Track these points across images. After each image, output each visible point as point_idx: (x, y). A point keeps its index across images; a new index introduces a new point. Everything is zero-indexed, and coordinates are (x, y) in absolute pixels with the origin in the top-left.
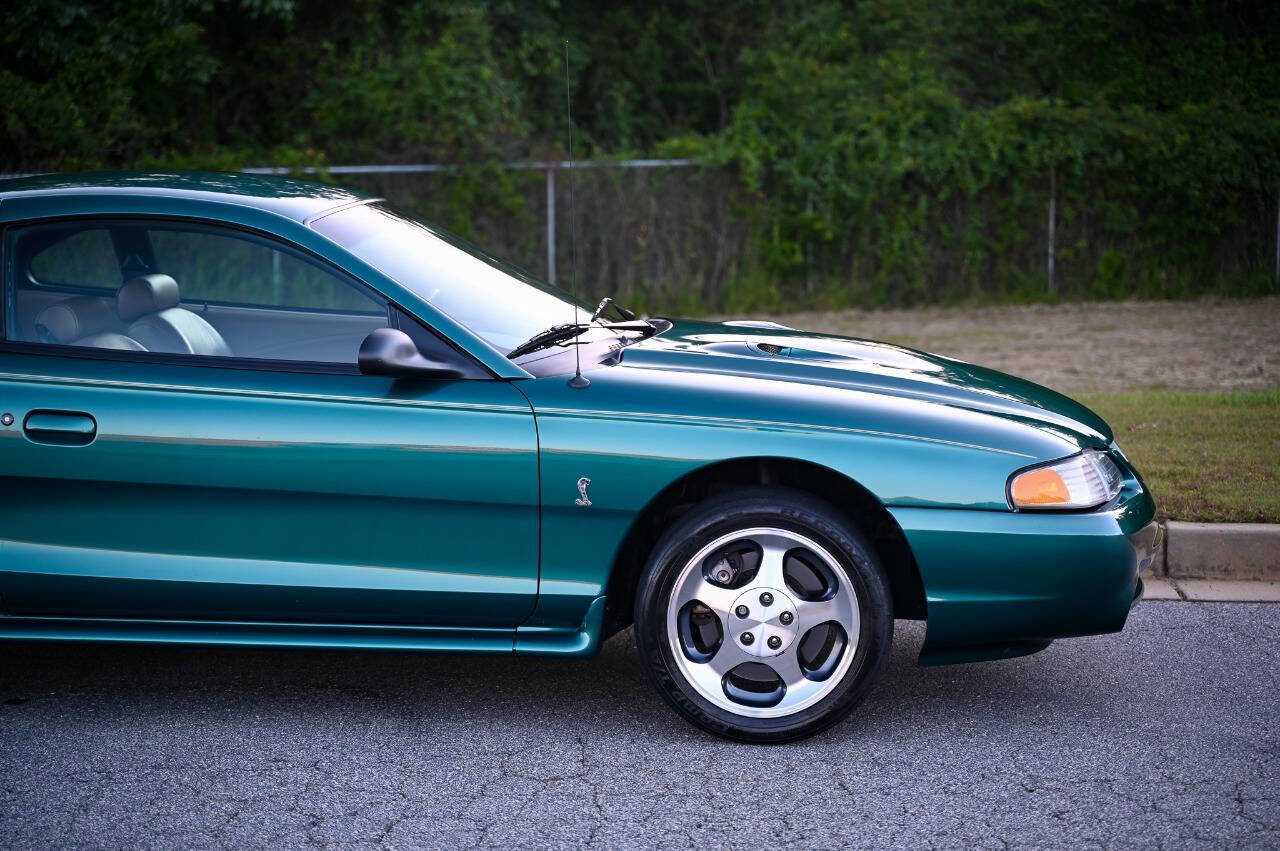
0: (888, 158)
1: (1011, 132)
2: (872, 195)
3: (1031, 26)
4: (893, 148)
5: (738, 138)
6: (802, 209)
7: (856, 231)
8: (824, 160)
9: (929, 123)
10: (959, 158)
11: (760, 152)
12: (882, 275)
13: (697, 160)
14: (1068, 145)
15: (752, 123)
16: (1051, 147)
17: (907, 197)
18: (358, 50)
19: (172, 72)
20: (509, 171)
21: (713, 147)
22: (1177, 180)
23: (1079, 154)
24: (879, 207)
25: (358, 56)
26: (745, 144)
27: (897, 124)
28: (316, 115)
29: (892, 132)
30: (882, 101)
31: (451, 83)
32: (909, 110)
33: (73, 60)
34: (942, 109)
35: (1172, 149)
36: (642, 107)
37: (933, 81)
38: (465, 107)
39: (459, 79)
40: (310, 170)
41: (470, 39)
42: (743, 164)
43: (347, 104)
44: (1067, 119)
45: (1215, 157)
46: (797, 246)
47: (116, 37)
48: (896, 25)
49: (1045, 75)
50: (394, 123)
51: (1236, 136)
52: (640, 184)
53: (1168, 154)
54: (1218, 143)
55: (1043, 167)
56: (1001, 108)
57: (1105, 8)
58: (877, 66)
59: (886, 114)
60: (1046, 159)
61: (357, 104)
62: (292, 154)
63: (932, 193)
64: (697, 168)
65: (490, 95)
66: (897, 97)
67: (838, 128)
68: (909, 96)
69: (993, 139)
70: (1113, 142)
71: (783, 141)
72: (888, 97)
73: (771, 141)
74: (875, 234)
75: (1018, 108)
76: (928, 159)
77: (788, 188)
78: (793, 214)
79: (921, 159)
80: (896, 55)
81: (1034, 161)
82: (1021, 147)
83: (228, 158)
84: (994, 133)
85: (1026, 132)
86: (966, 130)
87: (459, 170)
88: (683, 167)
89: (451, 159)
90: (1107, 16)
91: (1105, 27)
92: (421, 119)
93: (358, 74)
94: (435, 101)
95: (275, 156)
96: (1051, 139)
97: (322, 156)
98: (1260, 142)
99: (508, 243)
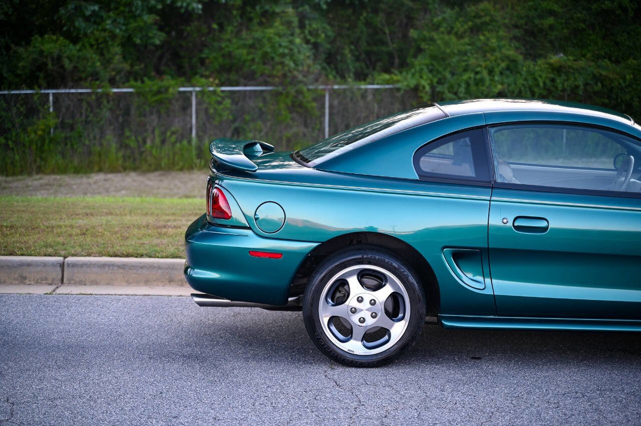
0: (490, 85)
1: (548, 72)
3: (551, 20)
4: (492, 80)
5: (417, 76)
8: (459, 85)
9: (508, 68)
10: (523, 85)
11: (429, 81)
13: (399, 85)
14: (576, 79)
15: (424, 67)
16: (567, 80)
18: (230, 28)
19: (141, 39)
20: (309, 90)
21: (406, 79)
22: (628, 97)
23: (581, 84)
25: (229, 31)
27: (493, 68)
28: (207, 61)
29: (491, 72)
30: (485, 57)
31: (280, 46)
32: (498, 61)
33: (92, 33)
34: (514, 61)
35: (625, 82)
36: (358, 58)
37: (508, 47)
38: (288, 58)
39: (284, 44)
40: (211, 89)
41: (289, 24)
42: (421, 88)
43: (223, 56)
44: (575, 66)
47: (114, 21)
48: (487, 19)
50: (250, 66)
52: (370, 97)
53: (623, 85)
55: (564, 90)
56: (540, 62)
57: (584, 12)
58: (480, 39)
59: (488, 63)
60: (566, 86)
61: (230, 55)
62: (203, 80)
64: (398, 90)
65: (299, 52)
66: (492, 55)
67: (465, 70)
68: (497, 54)
69: (540, 76)
70: (596, 78)
71: (440, 76)
72: (488, 55)
73: (434, 76)
75: (552, 61)
76: (509, 85)
79: (505, 86)
80: (488, 34)
81: (560, 87)
82: (553, 80)
83: (172, 82)
84: (540, 73)
85: (555, 73)
86: (526, 72)
87: (284, 89)
88: (391, 89)
89: (281, 84)
90: (586, 16)
91: (584, 21)
92: (264, 64)
93: (229, 41)
94: (273, 55)
95: (194, 81)
96: (568, 76)
97: (217, 81)
99: (306, 125)
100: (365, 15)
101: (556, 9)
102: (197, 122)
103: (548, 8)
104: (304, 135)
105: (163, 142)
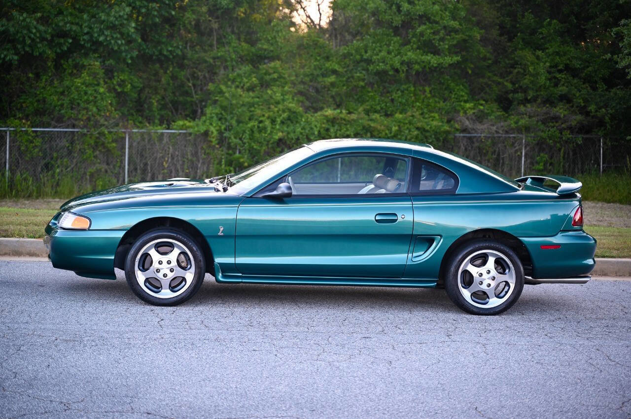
0: (271, 132)
1: (324, 123)
2: (264, 148)
3: (332, 79)
4: (274, 128)
5: (208, 123)
6: (235, 153)
8: (244, 132)
9: (289, 119)
10: (301, 133)
11: (218, 128)
13: (191, 130)
14: (347, 130)
15: (214, 116)
16: (340, 130)
17: (279, 149)
18: (44, 78)
20: (110, 132)
21: (197, 125)
23: (352, 133)
24: (267, 153)
25: (44, 80)
26: (211, 124)
27: (275, 118)
29: (273, 121)
30: (269, 108)
31: (86, 94)
32: (280, 112)
34: (295, 113)
35: (391, 133)
36: (164, 107)
37: (291, 100)
38: (92, 104)
39: (89, 92)
40: (24, 129)
41: (94, 75)
42: (210, 133)
43: (38, 101)
44: (347, 118)
46: (232, 169)
48: (275, 76)
49: (338, 99)
50: (60, 110)
51: (418, 128)
52: (165, 140)
53: (389, 135)
54: (410, 131)
56: (319, 113)
57: (364, 72)
58: (268, 93)
59: (271, 114)
60: (338, 135)
61: (43, 101)
62: (16, 122)
64: (190, 134)
65: (102, 99)
66: (276, 107)
67: (250, 119)
68: (280, 106)
69: (316, 126)
70: (367, 129)
71: (227, 123)
72: (272, 107)
73: (222, 123)
75: (327, 113)
76: (288, 133)
77: (229, 144)
78: (231, 155)
79: (285, 134)
80: (275, 89)
81: (333, 136)
82: (327, 130)
84: (316, 123)
85: (330, 123)
86: (305, 122)
87: (88, 132)
88: (184, 134)
89: (85, 126)
90: (364, 76)
91: (363, 80)
92: (72, 109)
93: (44, 88)
94: (79, 101)
95: (9, 122)
96: (340, 126)
97: (29, 123)
98: (427, 131)
99: (108, 164)
100: (171, 69)
101: (337, 69)
102: (10, 157)
103: (330, 68)
104: (106, 171)
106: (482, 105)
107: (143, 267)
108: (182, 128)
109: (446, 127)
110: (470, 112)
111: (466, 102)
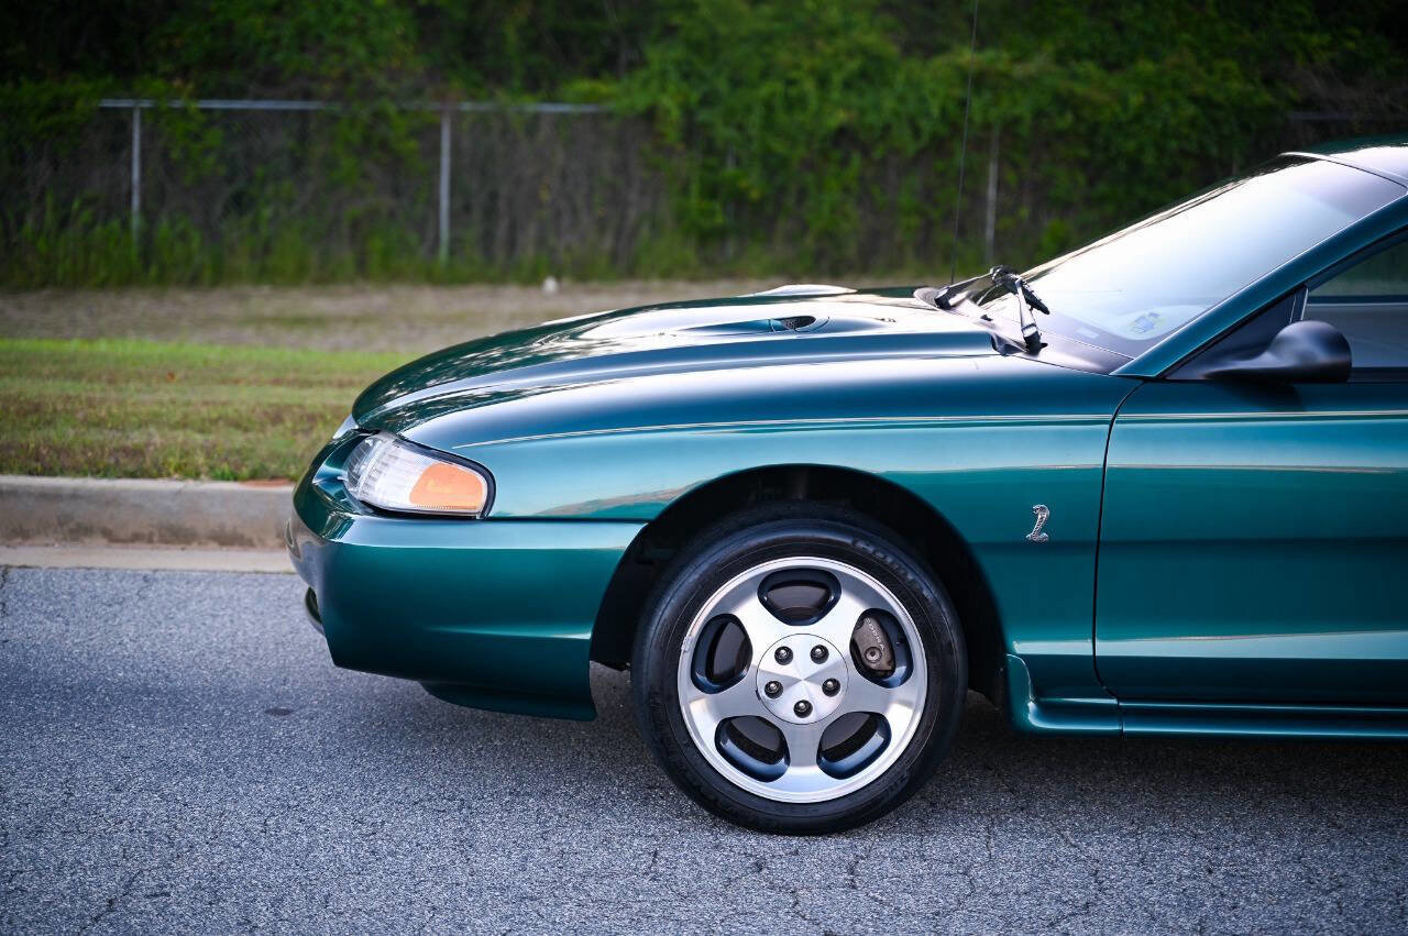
0: (820, 109)
1: (952, 85)
2: (800, 152)
4: (824, 100)
5: (654, 85)
6: (723, 164)
7: (782, 190)
8: (748, 109)
9: (863, 74)
10: (896, 113)
11: (680, 99)
12: (809, 241)
13: (611, 106)
14: (1015, 103)
15: (671, 68)
16: (996, 104)
17: (836, 155)
20: (402, 112)
21: (628, 92)
22: (1131, 145)
23: (1026, 113)
24: (808, 165)
26: (663, 89)
27: (829, 73)
28: (178, 42)
29: (823, 82)
30: (812, 47)
31: (338, 9)
32: (841, 57)
34: (878, 59)
35: (1125, 111)
36: (534, 45)
37: (866, 26)
38: (355, 37)
40: (178, 104)
42: (661, 112)
43: (214, 30)
44: (1013, 73)
45: (1173, 121)
46: (717, 206)
50: (270, 54)
51: (1194, 99)
52: (544, 131)
53: (1121, 117)
54: (1175, 106)
55: (987, 126)
56: (939, 62)
59: (818, 62)
60: (991, 117)
61: (227, 30)
62: (159, 85)
63: (866, 152)
64: (610, 116)
65: (381, 25)
66: (828, 44)
67: (765, 74)
68: (841, 43)
69: (934, 93)
70: (1064, 102)
71: (705, 87)
72: (820, 44)
73: (692, 88)
74: (802, 195)
75: (960, 61)
76: (862, 112)
77: (710, 141)
78: (714, 169)
79: (855, 114)
81: (978, 118)
82: (963, 104)
83: (86, 87)
84: (935, 86)
85: (969, 86)
86: (904, 82)
87: (345, 109)
88: (594, 116)
89: (337, 96)
92: (303, 49)
94: (320, 30)
95: (137, 86)
96: (997, 95)
97: (191, 86)
98: (1219, 106)
99: (397, 193)
102: (143, 178)
104: (392, 214)
105: (64, 223)
106: (1351, 38)
107: (709, 673)
108: (587, 98)
109: (1266, 97)
110: (1323, 58)
111: (1310, 30)
